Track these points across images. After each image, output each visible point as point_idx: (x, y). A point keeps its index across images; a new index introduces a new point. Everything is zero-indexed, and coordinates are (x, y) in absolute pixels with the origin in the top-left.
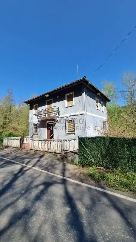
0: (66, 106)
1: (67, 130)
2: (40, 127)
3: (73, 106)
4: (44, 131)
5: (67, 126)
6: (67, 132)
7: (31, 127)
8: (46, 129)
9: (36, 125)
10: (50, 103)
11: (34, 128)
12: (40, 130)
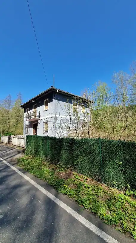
0: (45, 110)
1: (44, 130)
2: (29, 128)
3: (48, 110)
4: (32, 130)
5: (44, 127)
6: (44, 132)
7: (25, 127)
8: (33, 129)
9: (27, 126)
10: (35, 107)
11: (26, 128)
12: (30, 130)
